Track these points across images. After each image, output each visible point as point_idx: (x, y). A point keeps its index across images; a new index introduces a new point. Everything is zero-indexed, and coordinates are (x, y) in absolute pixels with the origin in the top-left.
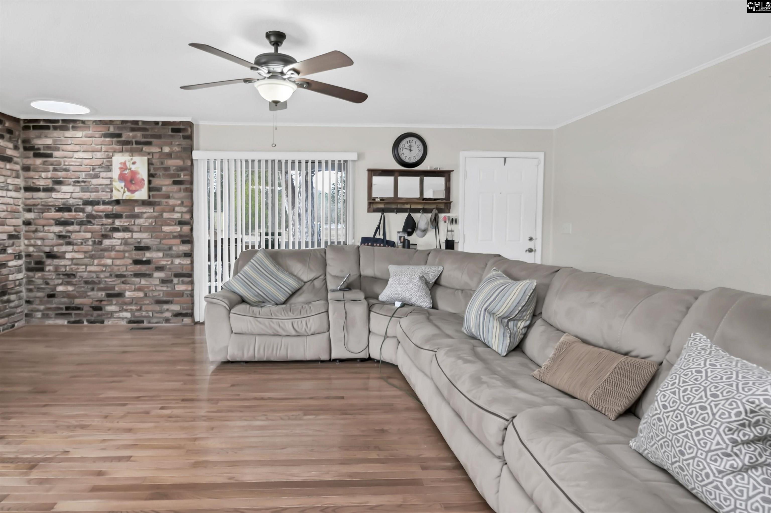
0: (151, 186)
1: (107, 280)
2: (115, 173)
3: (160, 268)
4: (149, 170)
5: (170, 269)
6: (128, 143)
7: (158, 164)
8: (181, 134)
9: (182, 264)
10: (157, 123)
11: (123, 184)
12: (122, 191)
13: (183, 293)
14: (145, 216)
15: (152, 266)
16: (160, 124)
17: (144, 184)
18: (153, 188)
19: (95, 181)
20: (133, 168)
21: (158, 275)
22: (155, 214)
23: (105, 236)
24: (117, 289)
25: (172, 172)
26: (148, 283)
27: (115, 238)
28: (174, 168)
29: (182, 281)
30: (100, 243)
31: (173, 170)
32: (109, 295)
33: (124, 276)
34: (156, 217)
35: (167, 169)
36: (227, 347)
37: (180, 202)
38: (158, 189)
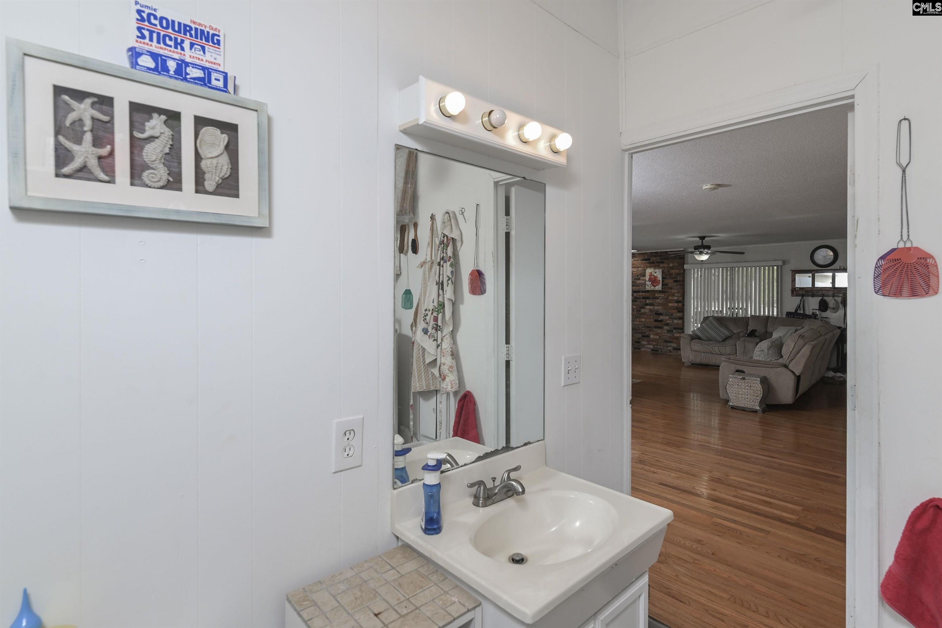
0: (663, 283)
1: (642, 328)
2: (647, 278)
3: (667, 325)
4: (662, 275)
5: (672, 325)
6: (653, 263)
7: (667, 272)
9: (678, 323)
11: (650, 283)
12: (650, 286)
13: (678, 338)
14: (660, 298)
15: (663, 323)
17: (660, 282)
19: (638, 282)
20: (655, 275)
21: (665, 327)
22: (665, 297)
23: (642, 308)
24: (646, 333)
25: (673, 276)
26: (661, 332)
27: (646, 309)
28: (675, 274)
29: (678, 332)
30: (640, 311)
32: (643, 336)
33: (650, 327)
34: (665, 299)
35: (671, 274)
36: (689, 356)
37: (677, 291)
38: (667, 285)
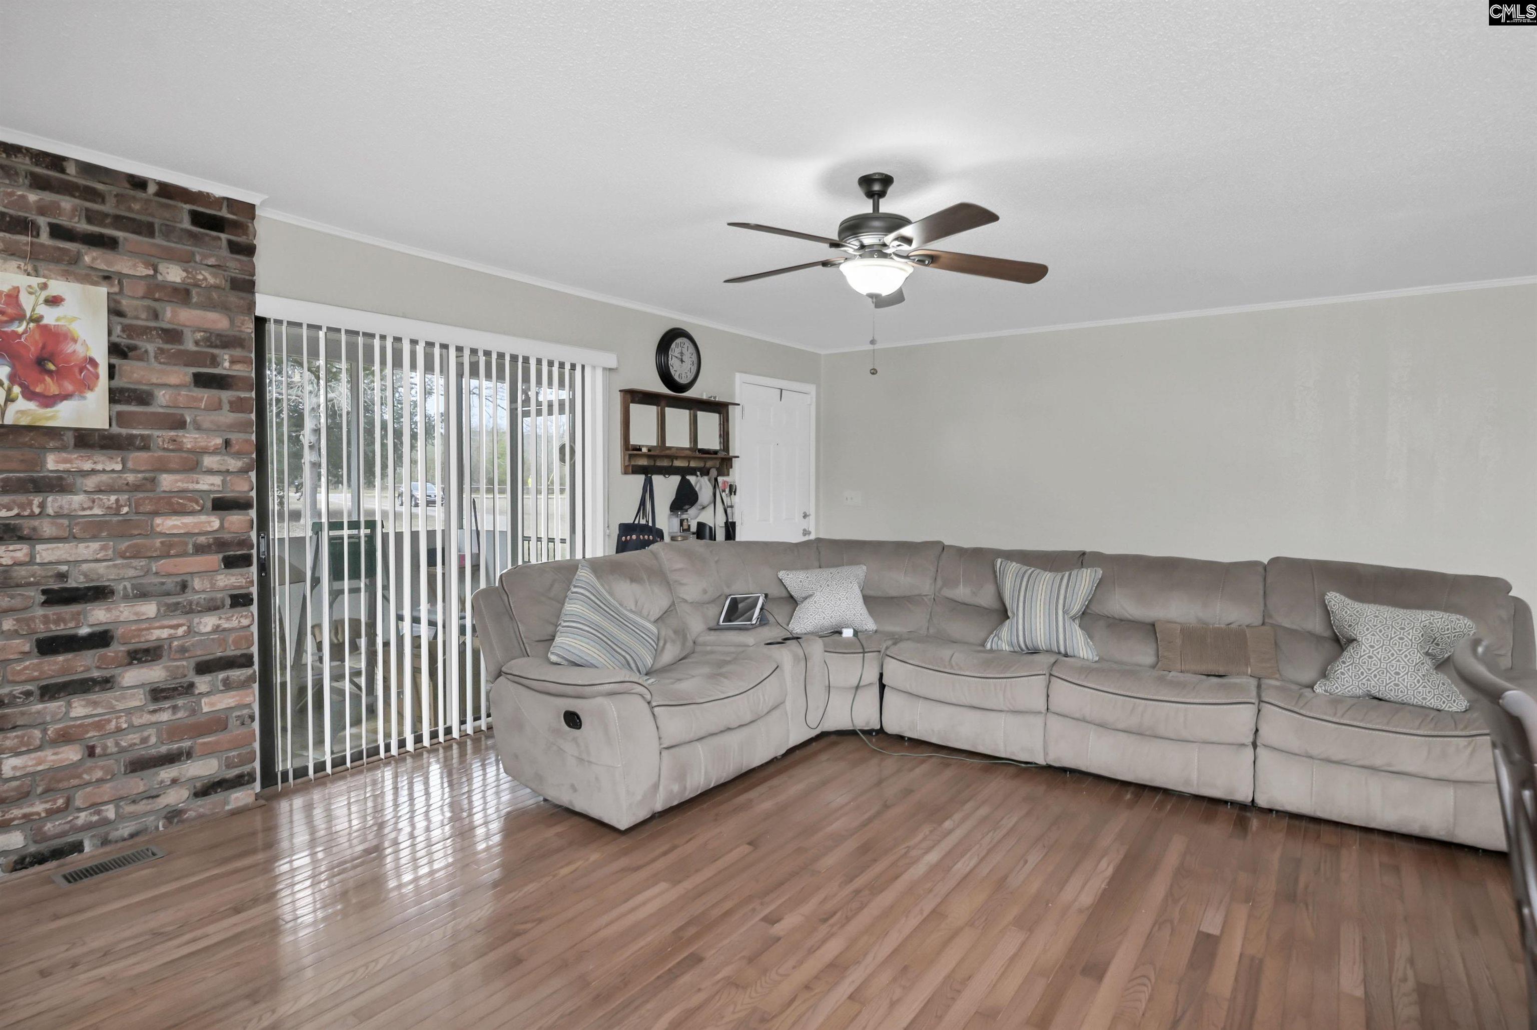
0: (118, 383)
3: (145, 654)
4: (111, 332)
5: (183, 650)
7: (144, 316)
8: (223, 236)
9: (224, 630)
10: (140, 183)
13: (227, 718)
14: (91, 482)
15: (116, 650)
16: (152, 189)
17: (97, 377)
18: (122, 391)
20: (50, 316)
21: (139, 675)
22: (130, 478)
25: (190, 346)
26: (100, 710)
28: (199, 335)
29: (226, 680)
31: (197, 343)
34: (136, 488)
35: (173, 335)
37: (219, 441)
38: (143, 398)
